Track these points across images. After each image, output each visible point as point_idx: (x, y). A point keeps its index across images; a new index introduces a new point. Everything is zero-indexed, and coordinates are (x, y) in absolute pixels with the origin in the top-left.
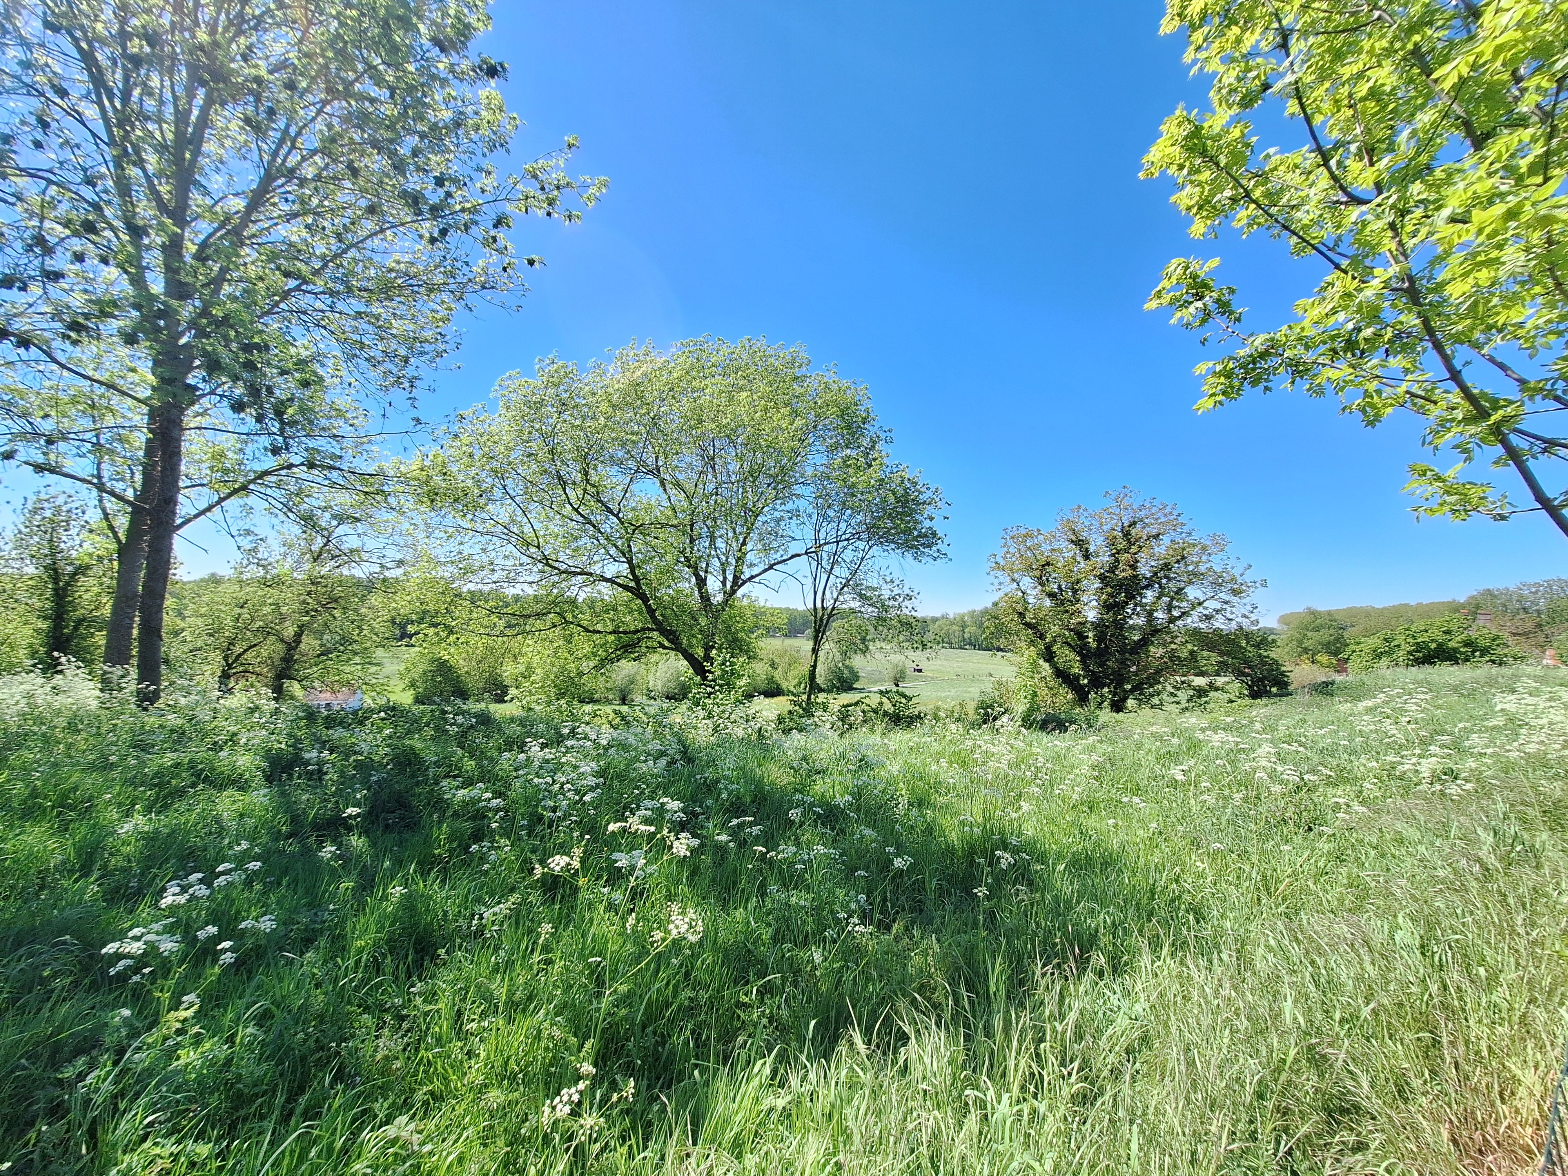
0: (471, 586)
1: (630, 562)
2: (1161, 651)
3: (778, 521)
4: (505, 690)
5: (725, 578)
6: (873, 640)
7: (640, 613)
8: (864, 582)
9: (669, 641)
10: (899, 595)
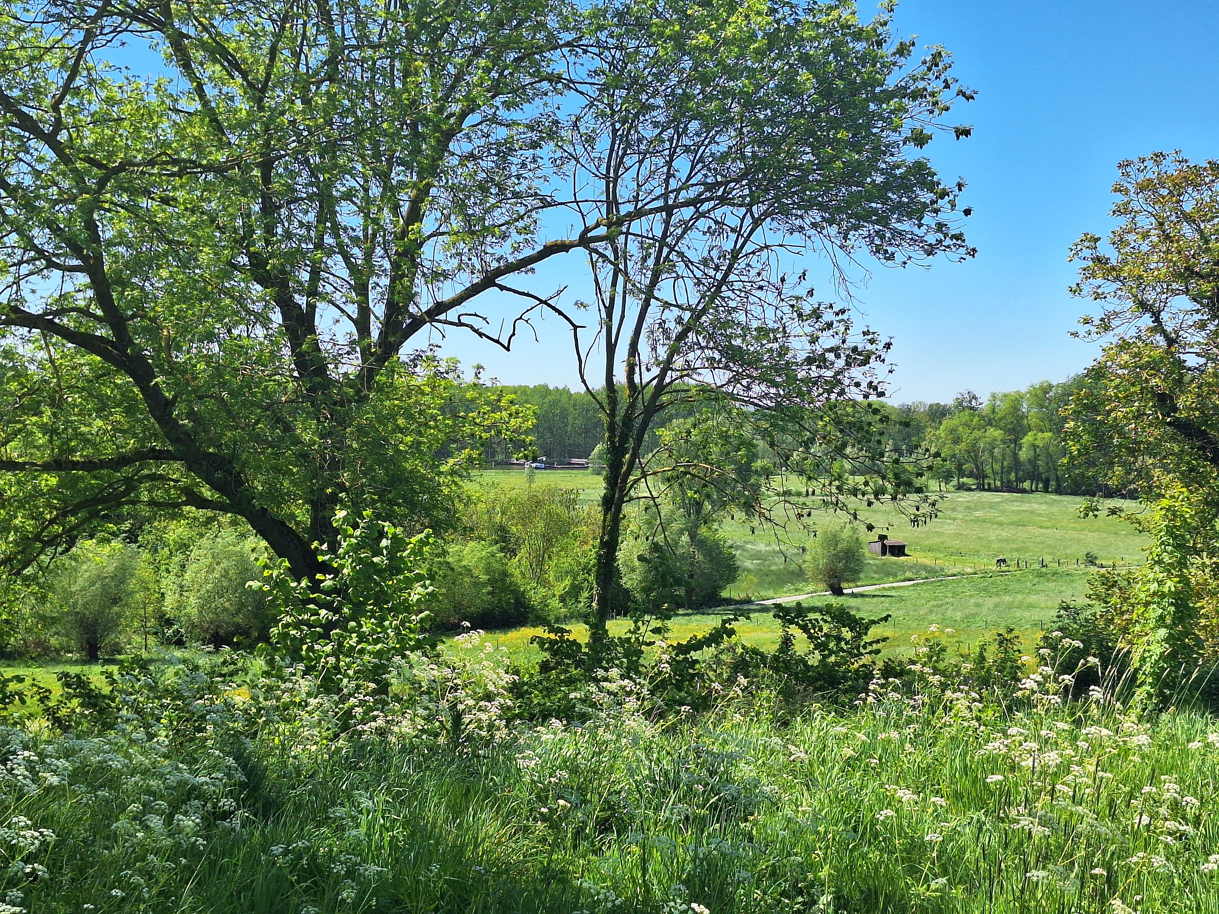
1: (93, 268)
3: (505, 152)
5: (365, 311)
7: (130, 411)
8: (740, 317)
9: (214, 486)
10: (835, 350)
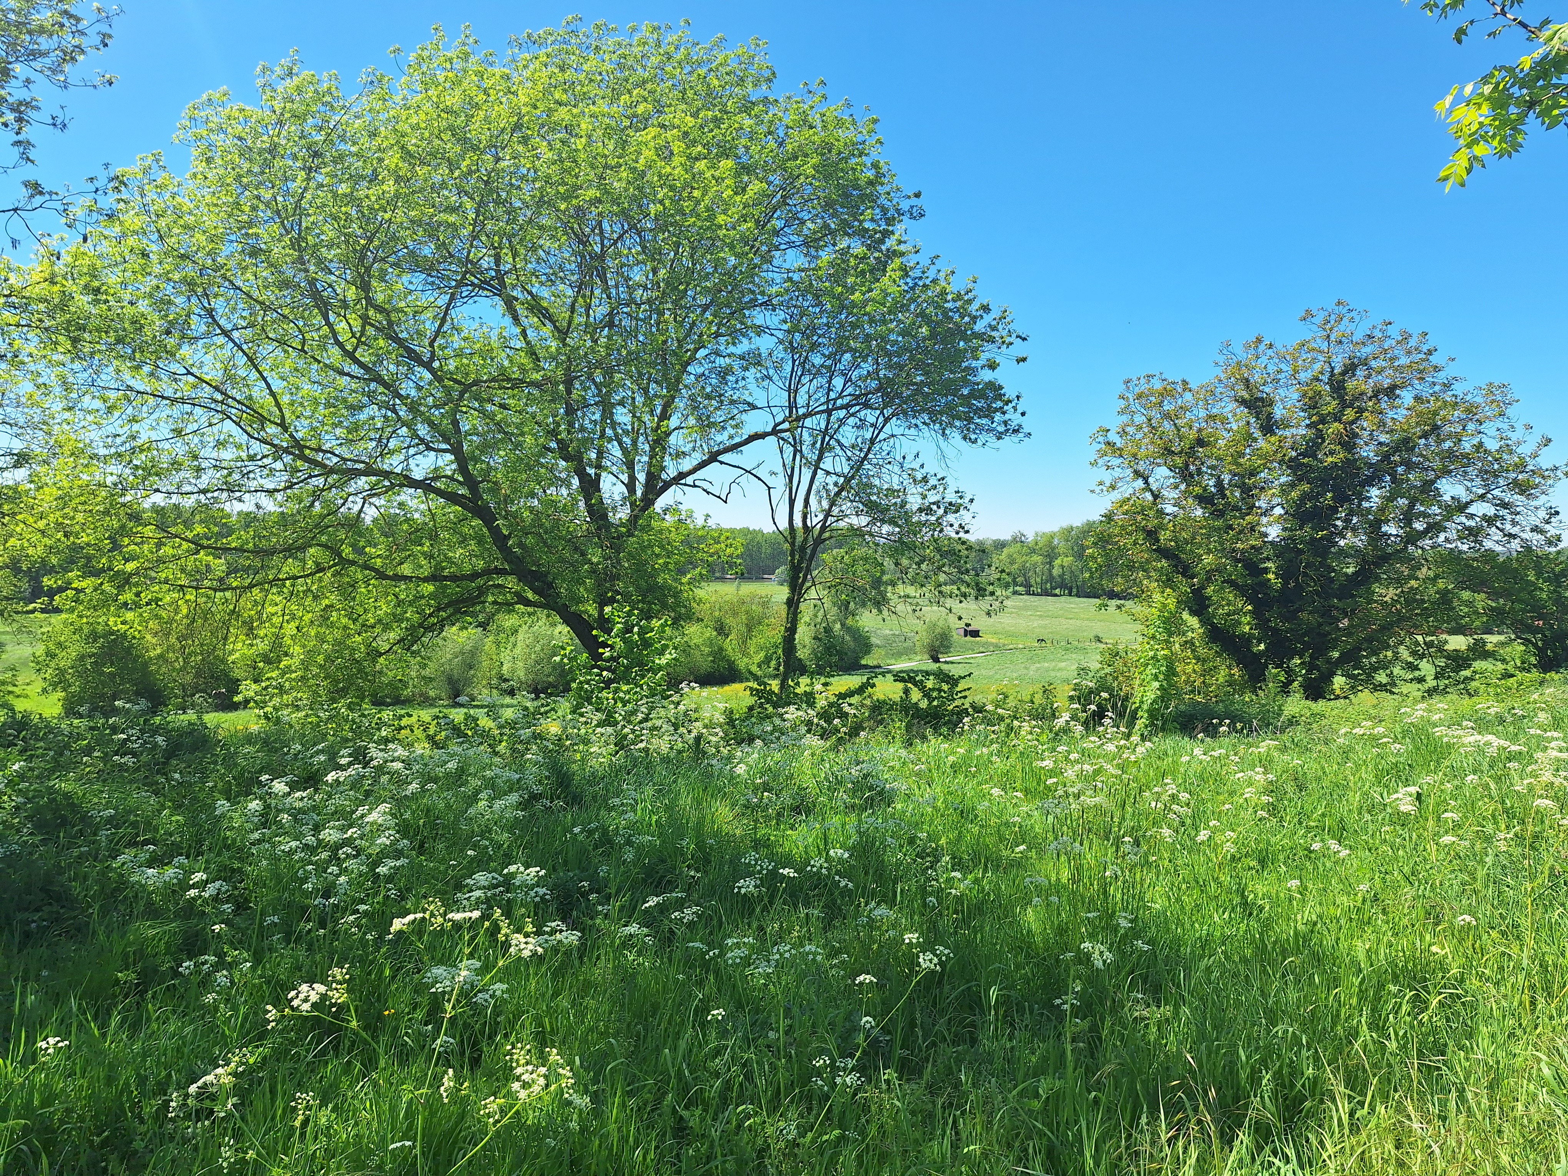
0: (158, 499)
1: (456, 450)
2: (1390, 594)
3: (724, 373)
4: (234, 686)
5: (632, 478)
6: (893, 584)
7: (480, 542)
8: (876, 482)
9: (535, 592)
10: (937, 503)
